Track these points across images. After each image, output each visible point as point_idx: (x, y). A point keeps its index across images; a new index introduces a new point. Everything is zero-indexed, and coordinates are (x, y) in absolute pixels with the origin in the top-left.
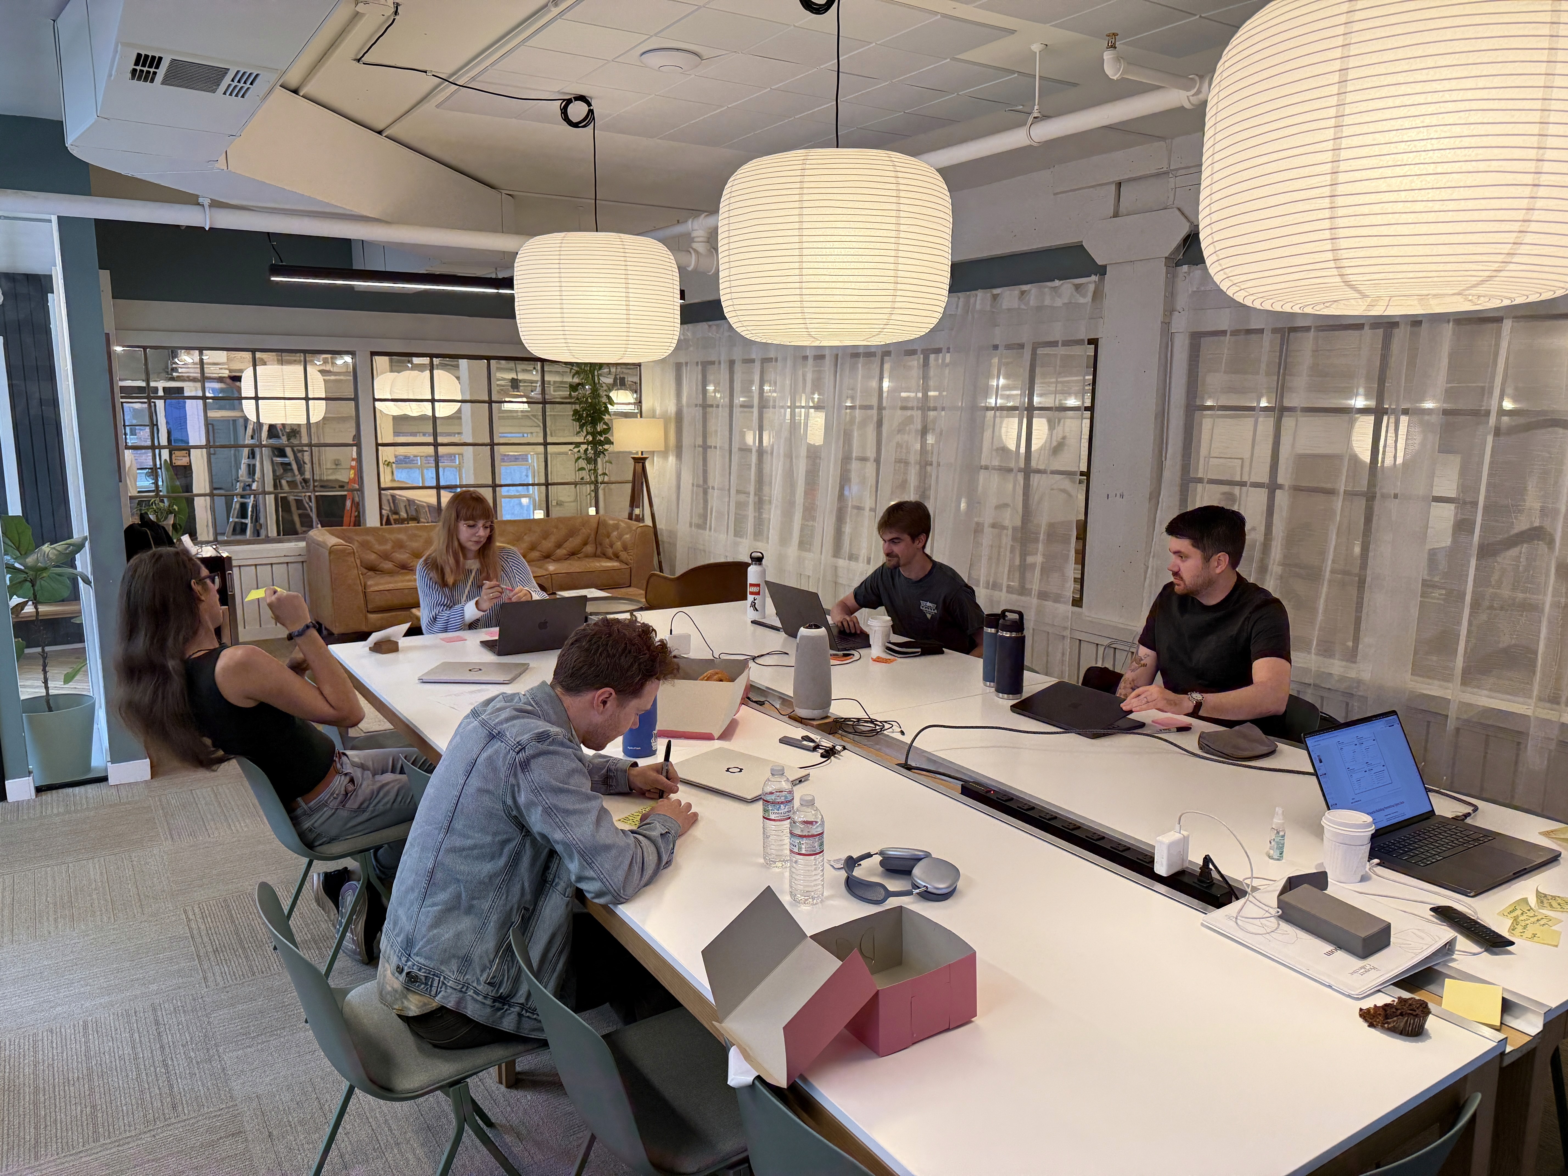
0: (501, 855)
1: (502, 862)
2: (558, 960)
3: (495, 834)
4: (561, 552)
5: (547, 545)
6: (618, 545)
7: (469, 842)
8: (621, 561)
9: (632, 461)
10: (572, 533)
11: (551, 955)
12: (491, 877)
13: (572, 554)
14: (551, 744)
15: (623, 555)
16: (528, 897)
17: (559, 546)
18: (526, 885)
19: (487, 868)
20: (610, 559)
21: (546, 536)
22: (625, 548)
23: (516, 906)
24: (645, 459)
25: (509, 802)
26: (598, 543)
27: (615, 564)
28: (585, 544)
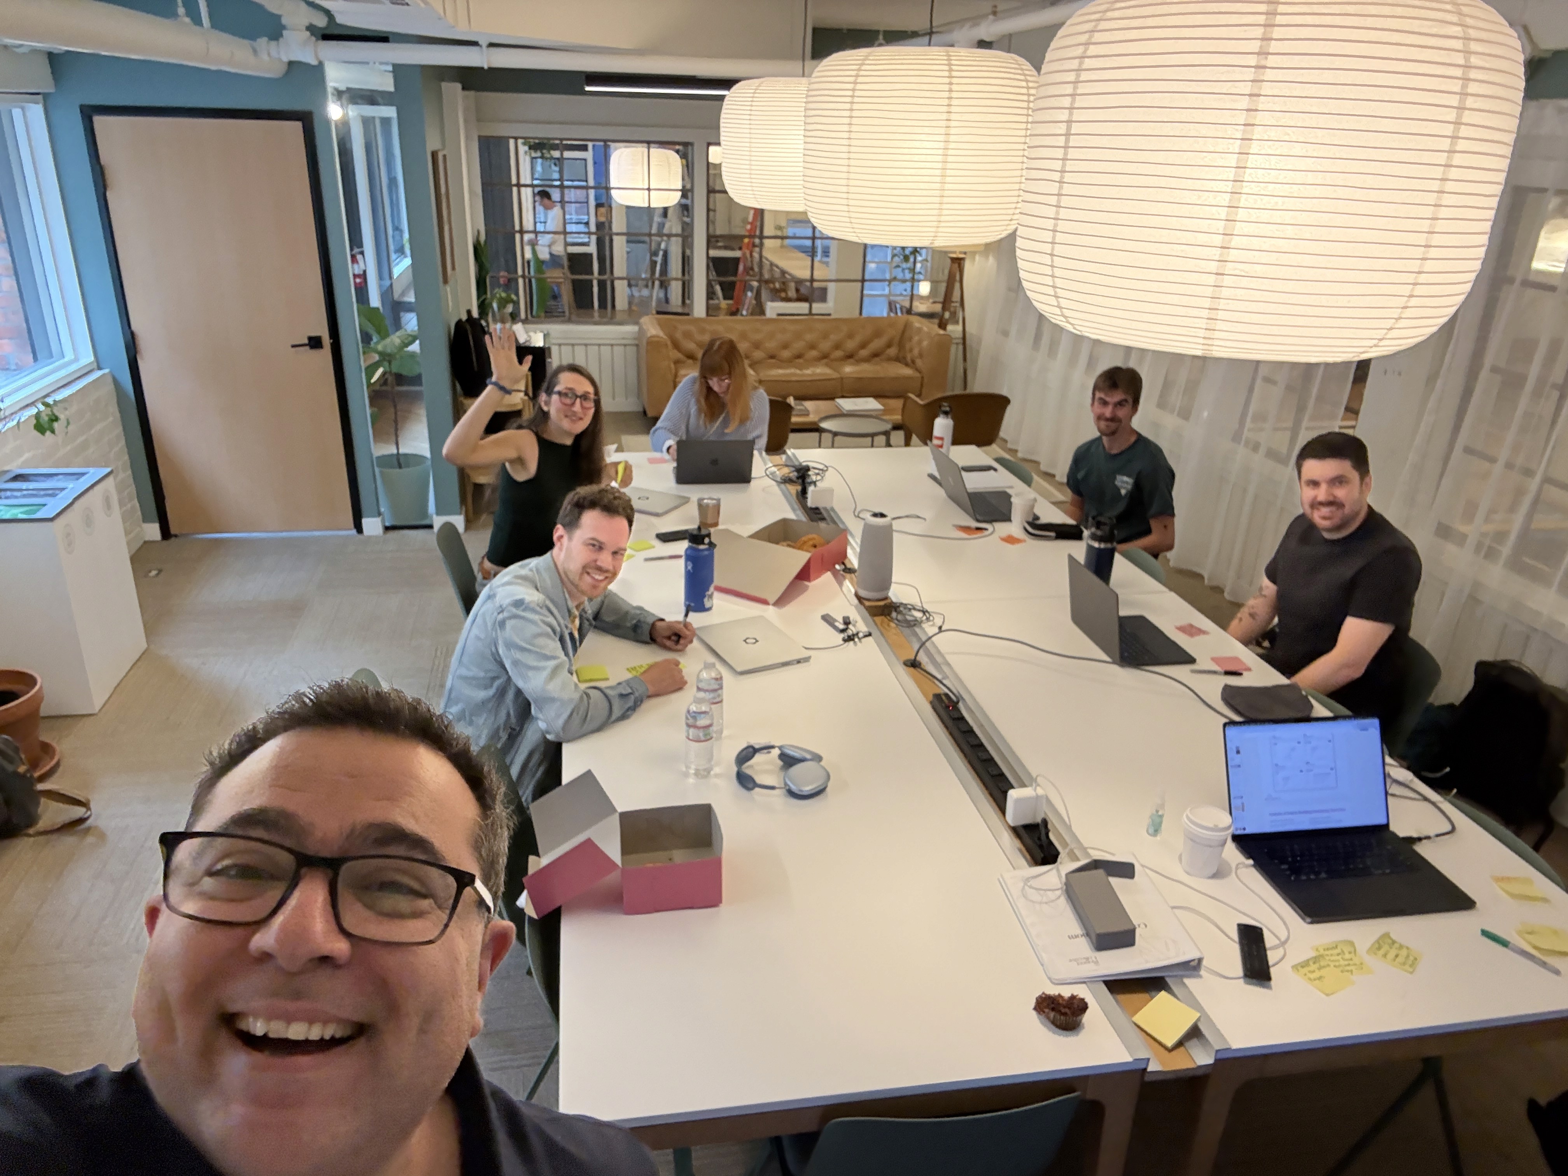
0: (491, 686)
1: (491, 692)
2: (537, 770)
3: (486, 671)
4: (864, 353)
5: (851, 345)
6: (916, 352)
7: (470, 674)
8: (917, 370)
9: (949, 261)
10: (877, 334)
11: (531, 764)
12: (484, 702)
13: (876, 355)
14: (524, 610)
15: (919, 362)
16: (513, 720)
17: (863, 346)
18: (512, 712)
19: (482, 694)
20: (907, 365)
21: (850, 336)
22: (921, 356)
23: (502, 726)
24: (963, 259)
25: (493, 649)
26: (901, 345)
27: (907, 371)
28: (889, 345)
